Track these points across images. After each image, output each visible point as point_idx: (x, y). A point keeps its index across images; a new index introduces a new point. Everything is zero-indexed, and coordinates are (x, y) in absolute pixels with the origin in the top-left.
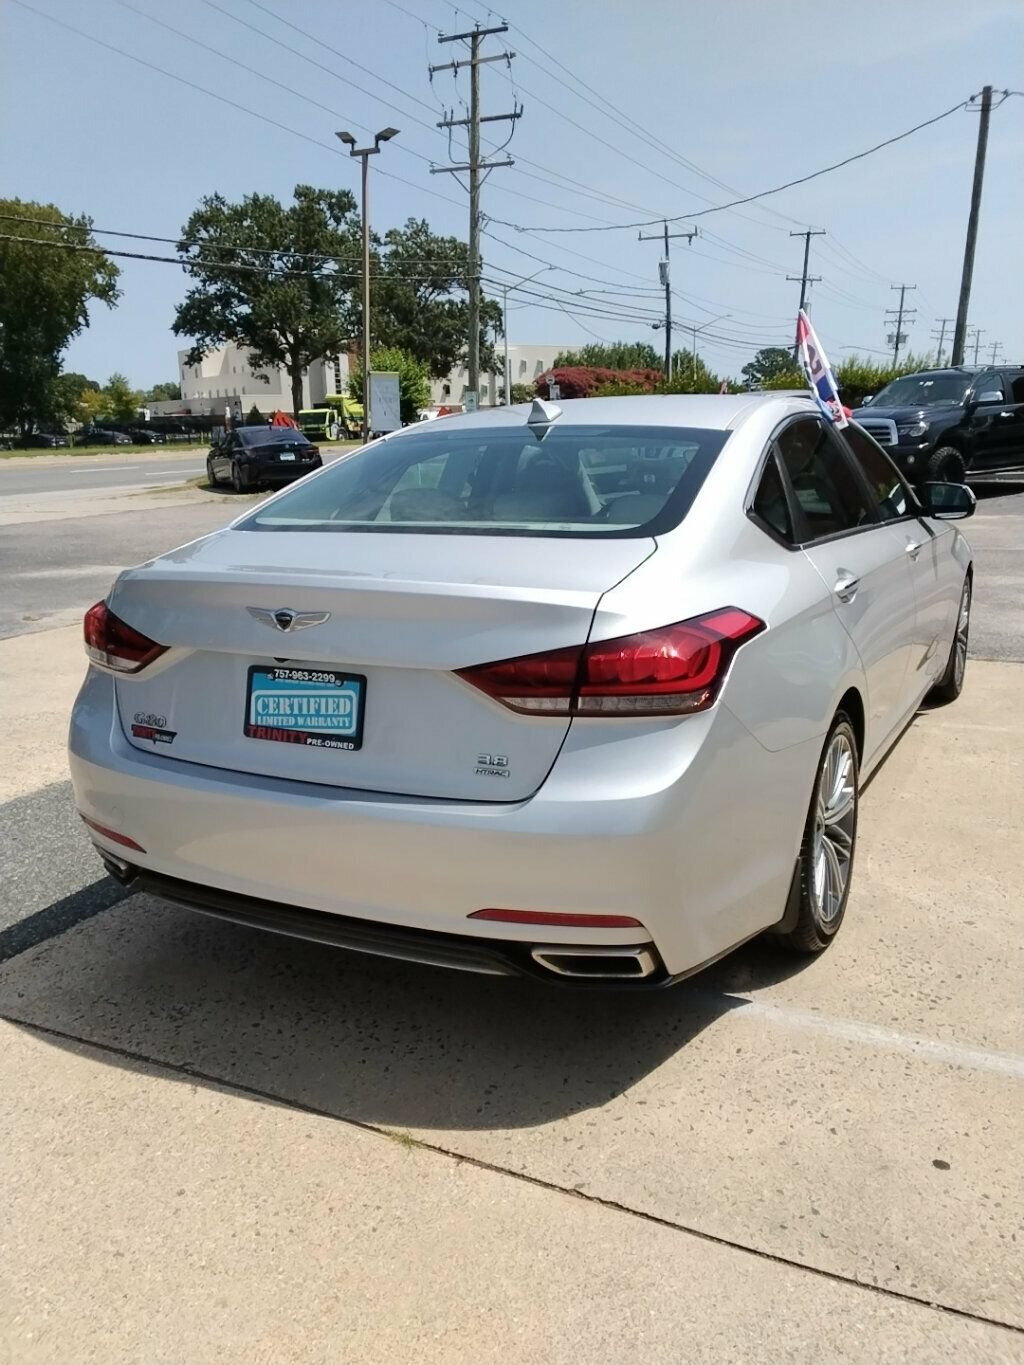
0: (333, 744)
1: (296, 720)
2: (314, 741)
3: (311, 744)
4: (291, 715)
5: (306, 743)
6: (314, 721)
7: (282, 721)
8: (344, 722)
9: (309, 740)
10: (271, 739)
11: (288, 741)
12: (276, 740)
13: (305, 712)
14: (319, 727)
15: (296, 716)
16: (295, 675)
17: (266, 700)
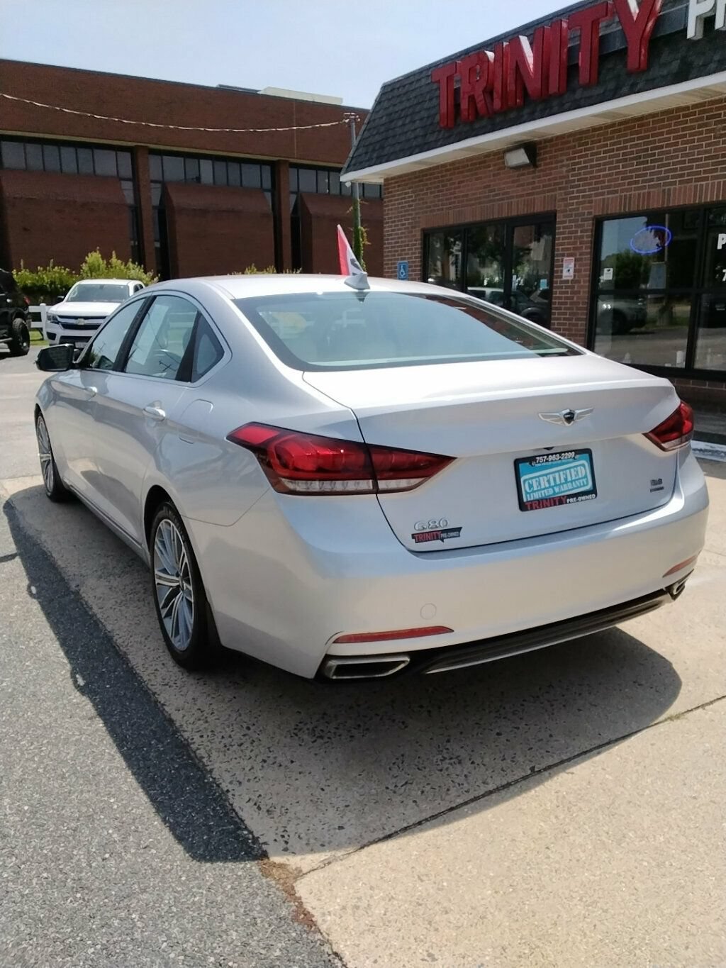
0: (584, 498)
1: (554, 490)
2: (571, 500)
3: (569, 502)
4: (550, 487)
5: (566, 503)
6: (565, 487)
7: (544, 493)
8: (583, 482)
9: (568, 500)
10: (543, 507)
11: (555, 505)
12: (547, 507)
13: (558, 482)
14: (569, 490)
15: (552, 487)
16: (551, 458)
17: (530, 481)
